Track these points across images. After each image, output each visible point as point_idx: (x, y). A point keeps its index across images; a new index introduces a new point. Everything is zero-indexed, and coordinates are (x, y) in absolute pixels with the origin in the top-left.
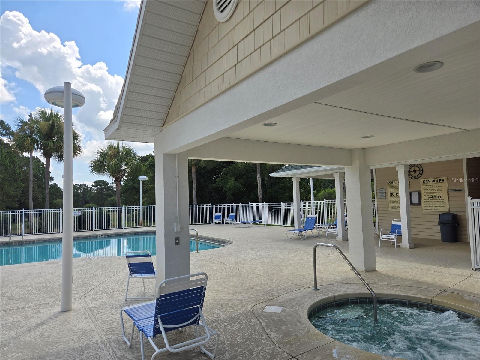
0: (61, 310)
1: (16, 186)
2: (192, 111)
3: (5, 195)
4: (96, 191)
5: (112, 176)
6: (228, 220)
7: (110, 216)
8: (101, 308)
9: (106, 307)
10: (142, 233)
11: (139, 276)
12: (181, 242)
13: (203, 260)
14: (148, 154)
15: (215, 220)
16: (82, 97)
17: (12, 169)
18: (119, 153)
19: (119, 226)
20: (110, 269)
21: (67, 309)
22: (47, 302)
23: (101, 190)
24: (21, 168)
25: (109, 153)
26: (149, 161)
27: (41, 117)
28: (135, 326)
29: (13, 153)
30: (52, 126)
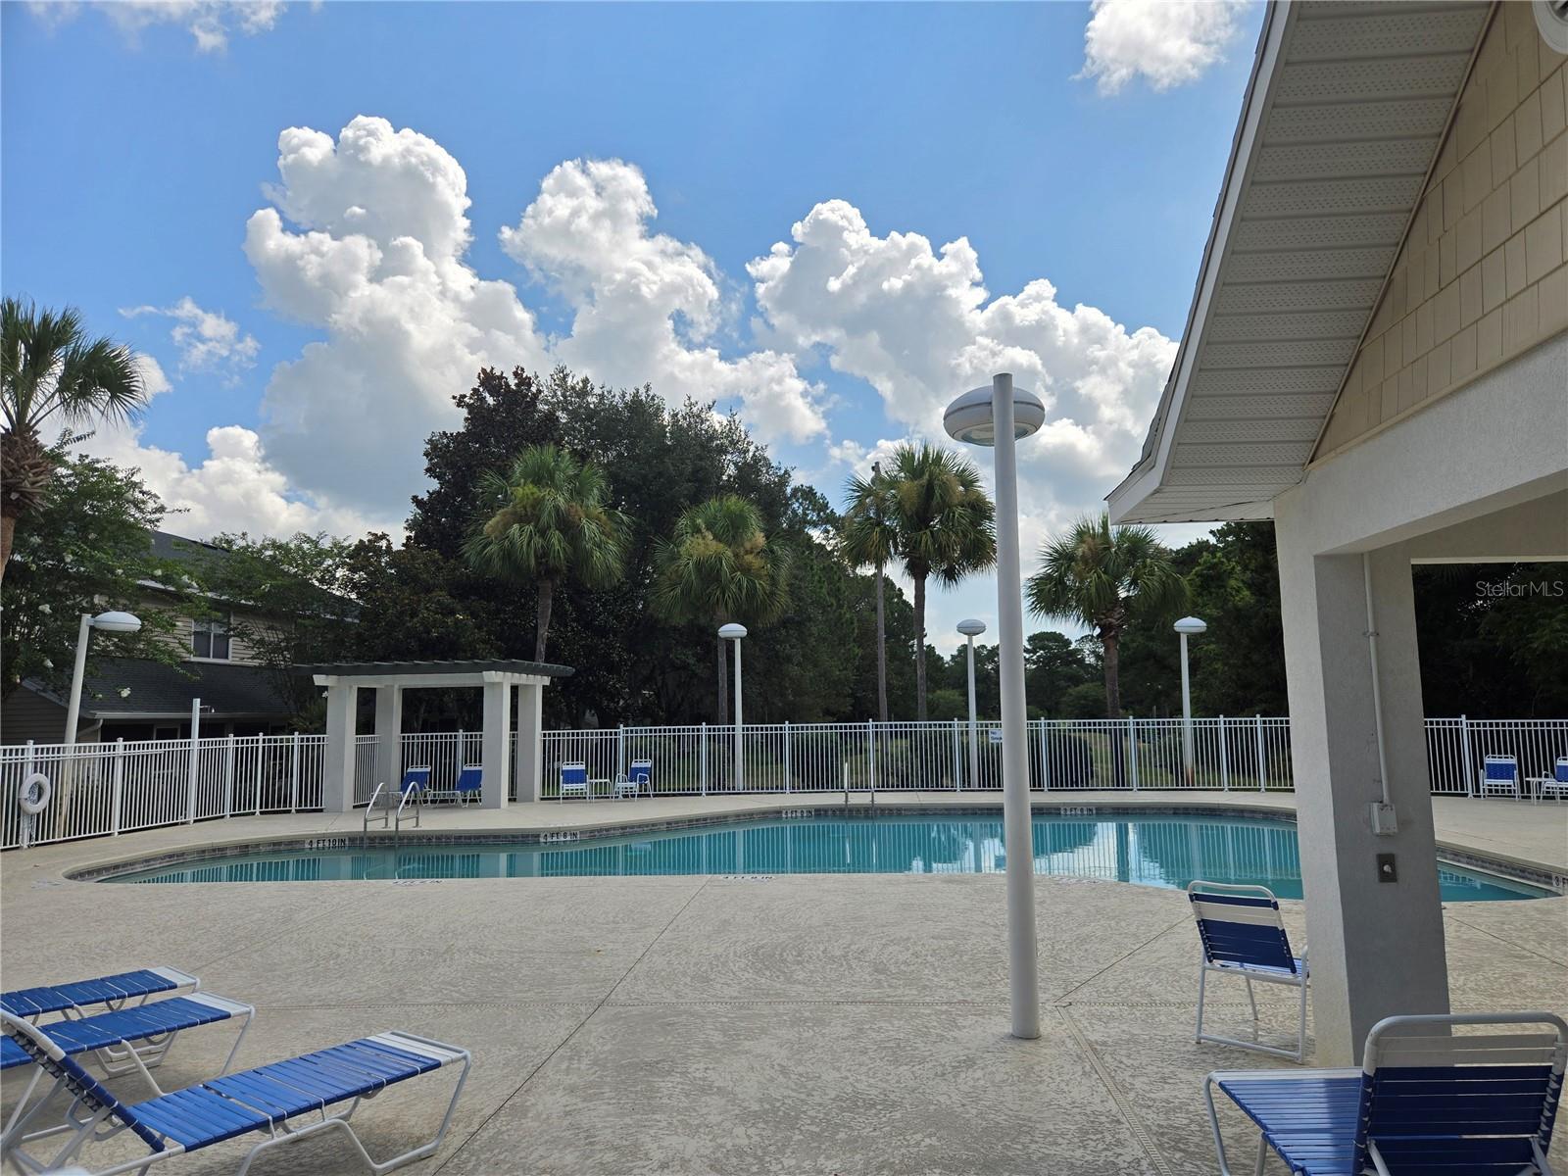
0: (1011, 1031)
1: (844, 654)
2: (1439, 401)
3: (823, 678)
4: (1034, 667)
5: (1091, 621)
6: (1551, 783)
7: (1091, 750)
8: (1123, 1052)
9: (1138, 1052)
10: (1197, 809)
11: (1234, 965)
12: (1401, 871)
13: (1468, 941)
14: (1194, 542)
15: (1486, 782)
16: (1037, 406)
17: (835, 611)
18: (1109, 549)
19: (1120, 781)
20: (1123, 924)
21: (1027, 1034)
22: (969, 999)
23: (1047, 661)
24: (851, 607)
25: (1079, 552)
26: (1200, 564)
27: (901, 469)
28: (1269, 1147)
29: (835, 569)
30: (929, 489)
